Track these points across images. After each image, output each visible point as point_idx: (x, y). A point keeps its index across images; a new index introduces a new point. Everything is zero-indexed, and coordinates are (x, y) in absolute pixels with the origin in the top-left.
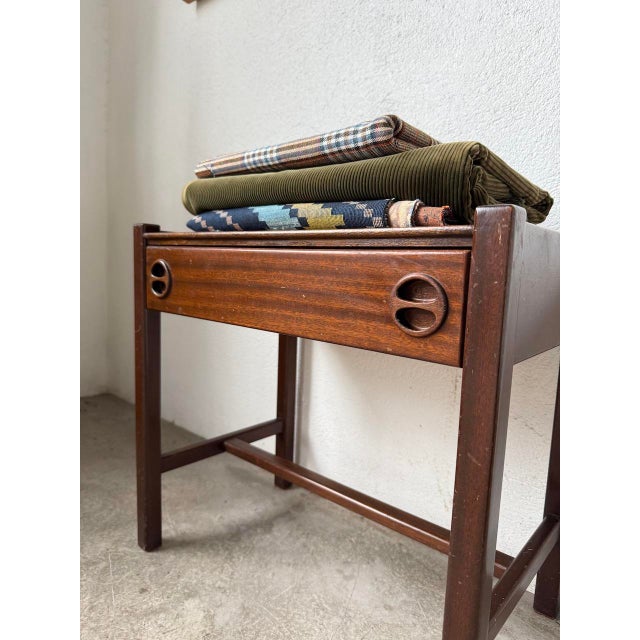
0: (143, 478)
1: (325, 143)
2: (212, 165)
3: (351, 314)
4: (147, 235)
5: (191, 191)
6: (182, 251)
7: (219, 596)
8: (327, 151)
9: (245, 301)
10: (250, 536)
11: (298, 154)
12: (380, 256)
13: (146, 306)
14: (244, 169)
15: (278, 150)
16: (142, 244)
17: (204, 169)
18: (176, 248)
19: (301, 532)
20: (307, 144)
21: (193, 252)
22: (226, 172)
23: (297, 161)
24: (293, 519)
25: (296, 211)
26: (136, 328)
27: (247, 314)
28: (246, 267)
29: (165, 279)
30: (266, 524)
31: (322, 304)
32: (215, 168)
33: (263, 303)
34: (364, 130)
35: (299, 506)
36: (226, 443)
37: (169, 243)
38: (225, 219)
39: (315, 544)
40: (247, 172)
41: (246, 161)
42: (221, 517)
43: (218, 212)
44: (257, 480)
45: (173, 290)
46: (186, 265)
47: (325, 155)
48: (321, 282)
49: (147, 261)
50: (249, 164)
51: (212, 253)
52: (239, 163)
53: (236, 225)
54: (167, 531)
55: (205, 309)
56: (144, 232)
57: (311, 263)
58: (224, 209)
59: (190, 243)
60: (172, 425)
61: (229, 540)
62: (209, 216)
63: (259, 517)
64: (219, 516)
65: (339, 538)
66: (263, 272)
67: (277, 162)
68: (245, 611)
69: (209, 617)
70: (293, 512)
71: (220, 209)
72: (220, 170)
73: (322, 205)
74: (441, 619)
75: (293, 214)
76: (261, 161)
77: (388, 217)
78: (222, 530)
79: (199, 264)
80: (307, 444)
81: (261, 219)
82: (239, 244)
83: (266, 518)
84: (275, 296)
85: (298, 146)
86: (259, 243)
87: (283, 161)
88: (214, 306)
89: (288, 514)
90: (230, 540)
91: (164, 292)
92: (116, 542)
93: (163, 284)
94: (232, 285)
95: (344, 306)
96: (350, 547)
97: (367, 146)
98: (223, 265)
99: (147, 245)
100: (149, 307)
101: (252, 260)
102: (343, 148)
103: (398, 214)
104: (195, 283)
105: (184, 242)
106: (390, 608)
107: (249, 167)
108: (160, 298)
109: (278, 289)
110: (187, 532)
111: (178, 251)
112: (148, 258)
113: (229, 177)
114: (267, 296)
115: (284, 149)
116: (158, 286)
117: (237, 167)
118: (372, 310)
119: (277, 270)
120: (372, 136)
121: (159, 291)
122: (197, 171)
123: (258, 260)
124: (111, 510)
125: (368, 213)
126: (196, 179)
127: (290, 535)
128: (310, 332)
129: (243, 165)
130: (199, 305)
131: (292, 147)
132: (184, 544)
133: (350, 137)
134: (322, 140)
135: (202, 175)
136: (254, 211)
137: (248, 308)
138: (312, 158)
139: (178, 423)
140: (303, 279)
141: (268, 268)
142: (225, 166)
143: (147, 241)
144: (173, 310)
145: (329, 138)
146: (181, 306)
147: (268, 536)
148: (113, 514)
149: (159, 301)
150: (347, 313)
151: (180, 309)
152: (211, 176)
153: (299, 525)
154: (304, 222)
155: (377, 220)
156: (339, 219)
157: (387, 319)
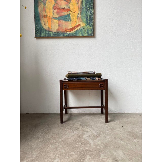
75: (85, 79)
91: (67, 88)
151: (70, 89)
154: (87, 79)
155: (95, 79)
156: (91, 79)
157: (99, 87)
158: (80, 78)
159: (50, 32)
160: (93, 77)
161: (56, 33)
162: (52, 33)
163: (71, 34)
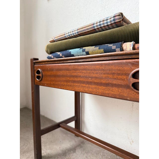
0: (35, 138)
1: (95, 25)
2: (55, 38)
3: (110, 85)
4: (35, 62)
5: (48, 47)
6: (46, 66)
8: (96, 28)
9: (67, 81)
10: (69, 154)
11: (85, 30)
12: (123, 62)
13: (35, 84)
14: (65, 38)
15: (77, 30)
16: (33, 64)
17: (52, 40)
18: (44, 65)
19: (84, 152)
20: (88, 26)
21: (49, 66)
22: (59, 40)
23: (84, 33)
24: (81, 147)
25: (85, 49)
26: (32, 91)
27: (69, 86)
28: (68, 70)
29: (40, 75)
30: (73, 150)
31: (98, 81)
32: (56, 39)
33: (74, 82)
34: (111, 18)
36: (60, 125)
37: (42, 63)
38: (59, 55)
39: (90, 156)
40: (66, 39)
41: (66, 35)
42: (60, 147)
43: (57, 53)
45: (43, 78)
46: (47, 70)
47: (95, 29)
48: (97, 73)
49: (35, 70)
50: (67, 36)
51: (56, 66)
52: (64, 36)
53: (63, 56)
54: (43, 153)
55: (54, 84)
56: (33, 61)
57: (93, 67)
58: (59, 51)
59: (48, 63)
60: (44, 117)
61: (63, 156)
62: (54, 54)
63: (71, 147)
64: (59, 147)
65: (97, 154)
66: (74, 71)
67: (77, 34)
70: (81, 145)
71: (57, 52)
72: (57, 39)
73: (94, 46)
75: (84, 51)
76: (71, 35)
77: (122, 48)
78: (60, 152)
79: (52, 70)
80: (84, 122)
81: (72, 53)
82: (65, 62)
83: (73, 147)
84: (79, 79)
85: (85, 27)
86: (72, 61)
87: (79, 33)
88: (57, 83)
89: (80, 145)
91: (40, 79)
93: (40, 77)
94: (63, 76)
95: (107, 82)
96: (101, 157)
97: (112, 24)
98: (59, 69)
99: (35, 64)
100: (36, 84)
101: (70, 67)
102: (102, 26)
103: (126, 47)
104: (50, 76)
105: (46, 63)
107: (67, 37)
108: (39, 81)
109: (80, 77)
110: (49, 153)
111: (44, 66)
112: (35, 68)
113: (60, 41)
114: (76, 79)
115: (79, 29)
116: (38, 77)
117: (63, 37)
118: (120, 83)
119: (79, 70)
120: (114, 20)
121: (38, 79)
122: (50, 40)
123: (72, 67)
124: (26, 146)
125: (114, 47)
126: (49, 43)
127: (81, 153)
128: (93, 92)
129: (65, 37)
130: (52, 83)
131: (83, 28)
133: (105, 22)
134: (94, 24)
135: (51, 42)
136: (69, 51)
137: (69, 84)
138: (90, 31)
139: (46, 116)
140: (89, 73)
141: (75, 70)
142: (59, 37)
143: (35, 63)
144: (43, 85)
145: (97, 23)
146: (46, 83)
147: (75, 154)
148: (27, 147)
149: (39, 82)
150: (109, 84)
151: (46, 84)
152: (54, 42)
153: (84, 149)
154: (88, 53)
156: (102, 51)
158: (70, 53)
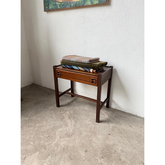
2: (65, 59)
7: (70, 111)
8: (82, 62)
10: (71, 104)
13: (56, 77)
16: (55, 68)
22: (67, 60)
24: (75, 101)
29: (60, 74)
30: (72, 102)
34: (87, 61)
35: (76, 99)
36: (66, 92)
37: (60, 69)
38: (68, 67)
39: (79, 104)
44: (69, 96)
49: (56, 71)
51: (68, 72)
53: (70, 68)
59: (64, 70)
62: (65, 66)
68: (74, 112)
69: (70, 113)
71: (67, 65)
74: (96, 109)
75: (78, 68)
76: (73, 61)
78: (67, 103)
90: (68, 104)
92: (53, 107)
98: (69, 74)
103: (91, 71)
104: (65, 75)
106: (90, 109)
116: (58, 75)
125: (88, 70)
127: (76, 103)
132: (62, 106)
138: (80, 62)
153: (77, 101)
154: (80, 69)
155: (89, 71)
156: (84, 70)
157: (90, 82)
158: (73, 67)
159: (56, 3)
160: (87, 68)
161: (62, 4)
162: (59, 4)
163: (78, 3)
